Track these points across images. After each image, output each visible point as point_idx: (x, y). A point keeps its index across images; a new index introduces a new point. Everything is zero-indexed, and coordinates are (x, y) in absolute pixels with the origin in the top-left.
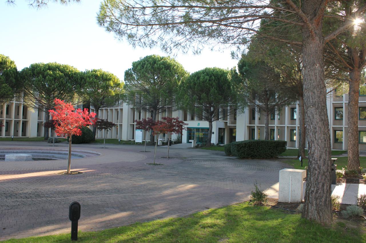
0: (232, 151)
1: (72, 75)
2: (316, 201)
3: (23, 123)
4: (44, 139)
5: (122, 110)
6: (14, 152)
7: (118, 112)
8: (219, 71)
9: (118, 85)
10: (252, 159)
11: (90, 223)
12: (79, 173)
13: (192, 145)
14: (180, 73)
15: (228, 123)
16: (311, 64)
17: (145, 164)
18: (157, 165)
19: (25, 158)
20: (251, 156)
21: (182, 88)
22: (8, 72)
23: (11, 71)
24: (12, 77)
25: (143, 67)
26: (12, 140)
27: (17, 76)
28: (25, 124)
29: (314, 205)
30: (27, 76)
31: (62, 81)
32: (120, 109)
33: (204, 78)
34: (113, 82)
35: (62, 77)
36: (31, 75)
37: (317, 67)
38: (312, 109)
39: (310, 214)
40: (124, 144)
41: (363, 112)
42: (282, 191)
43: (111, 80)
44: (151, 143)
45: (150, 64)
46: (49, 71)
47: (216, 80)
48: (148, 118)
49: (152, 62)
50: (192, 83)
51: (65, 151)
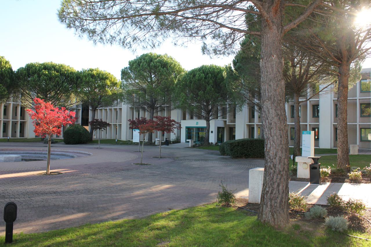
0: (225, 150)
1: (68, 75)
2: (271, 202)
3: (21, 124)
4: (40, 140)
5: (121, 109)
6: (6, 153)
7: (117, 111)
8: (216, 68)
9: (114, 84)
10: (246, 158)
11: (38, 225)
12: (60, 173)
13: (190, 145)
14: (177, 71)
15: (227, 122)
16: (268, 55)
17: (132, 164)
18: (144, 164)
19: (14, 159)
20: (244, 155)
21: (178, 86)
22: (3, 72)
23: (6, 72)
24: (7, 77)
25: (139, 65)
26: (8, 141)
27: (11, 76)
28: (23, 125)
29: (269, 207)
30: (22, 76)
31: (58, 80)
32: (119, 108)
33: (200, 76)
34: (109, 81)
35: (58, 77)
36: (25, 75)
37: (274, 58)
38: (267, 103)
39: (264, 216)
40: (121, 144)
41: (366, 109)
42: (252, 191)
43: (107, 79)
44: (149, 143)
45: (146, 62)
46: (44, 70)
47: (212, 78)
48: (142, 118)
49: (148, 60)
50: (188, 81)
51: (58, 151)
